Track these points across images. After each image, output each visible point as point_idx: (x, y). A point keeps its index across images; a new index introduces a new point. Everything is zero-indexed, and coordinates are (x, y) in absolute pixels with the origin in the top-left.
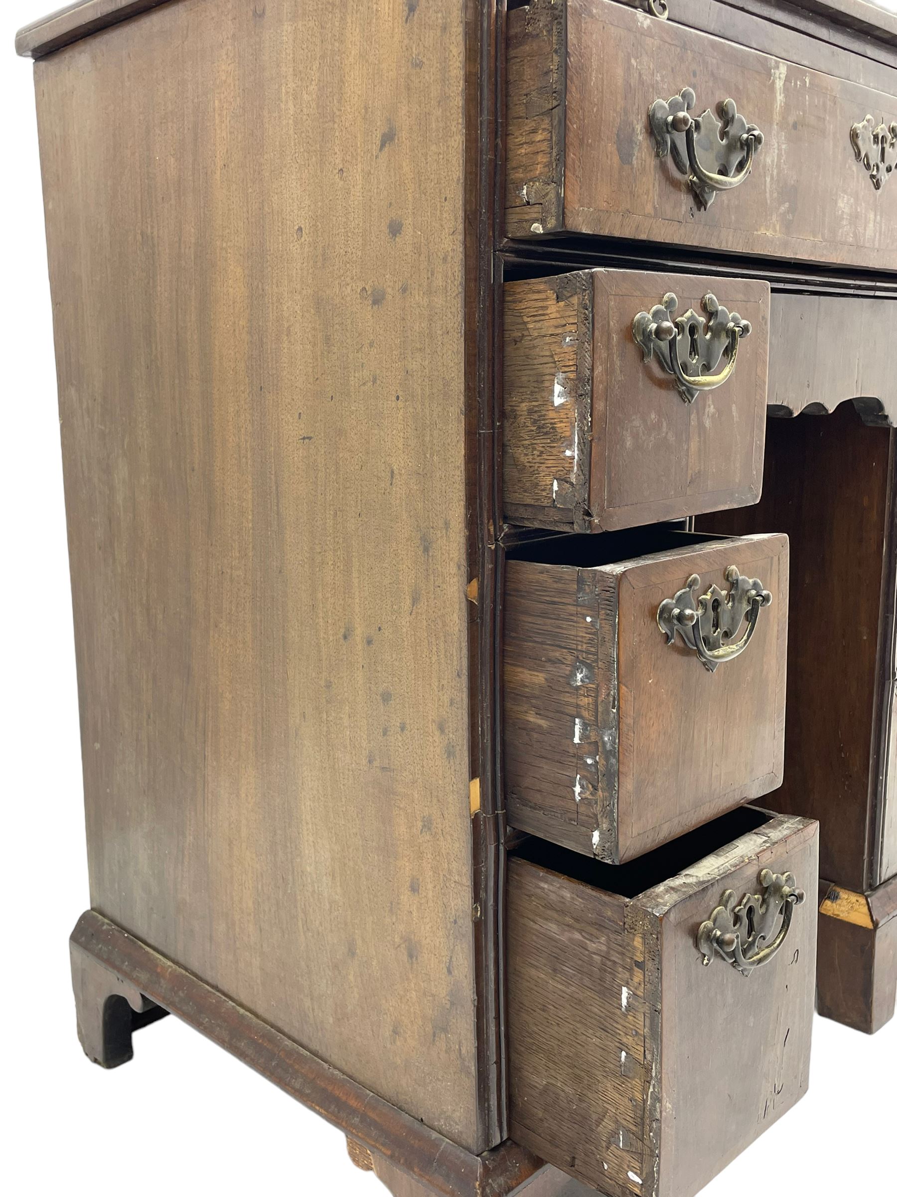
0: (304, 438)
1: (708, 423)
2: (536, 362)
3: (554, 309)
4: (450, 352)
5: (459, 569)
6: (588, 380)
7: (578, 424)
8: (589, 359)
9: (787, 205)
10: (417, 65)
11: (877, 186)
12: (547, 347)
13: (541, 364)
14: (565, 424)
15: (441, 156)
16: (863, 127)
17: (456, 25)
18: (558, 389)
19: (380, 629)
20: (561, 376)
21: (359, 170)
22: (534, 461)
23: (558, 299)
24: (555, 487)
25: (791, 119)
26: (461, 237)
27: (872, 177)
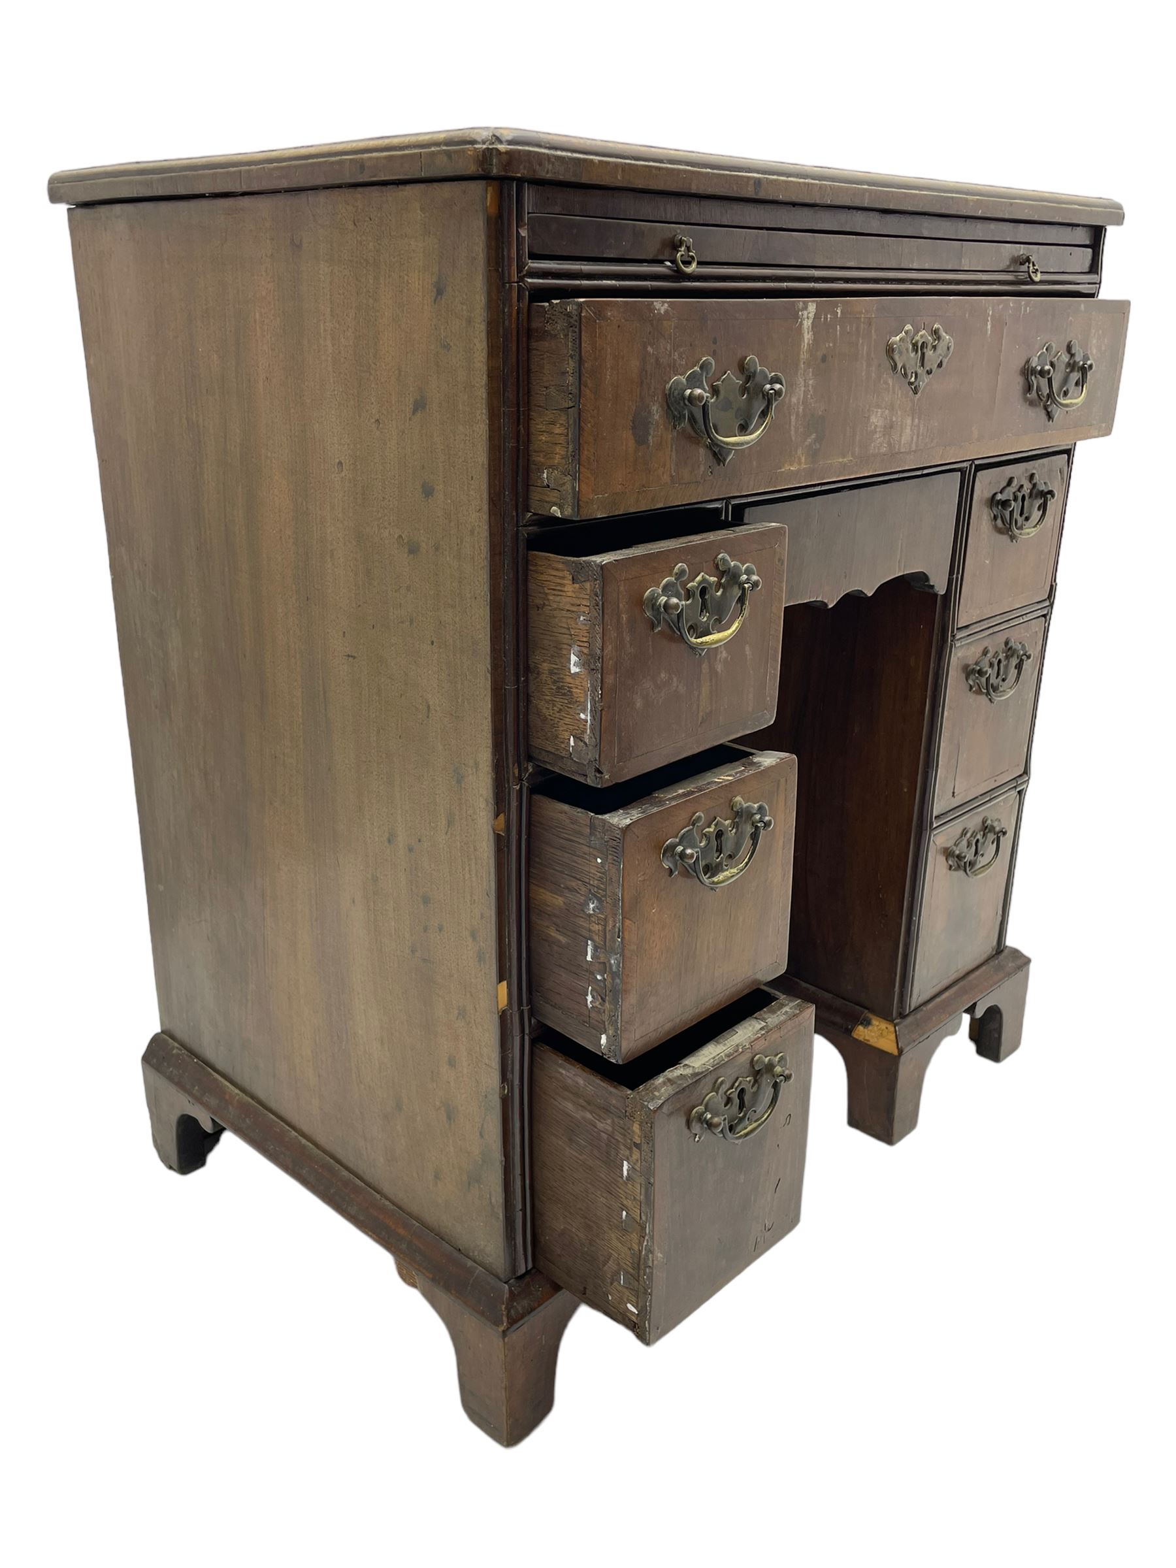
0: (349, 656)
1: (719, 668)
2: (555, 630)
3: (570, 588)
4: (477, 615)
5: (487, 805)
6: (599, 658)
7: (591, 694)
8: (599, 641)
9: (813, 436)
10: (445, 347)
11: (915, 392)
12: (564, 620)
13: (560, 633)
14: (579, 691)
15: (468, 438)
16: (900, 340)
17: (479, 321)
18: (573, 658)
19: (420, 841)
20: (576, 648)
21: (395, 426)
22: (554, 716)
23: (574, 580)
24: (572, 743)
25: (819, 354)
26: (485, 517)
27: (911, 384)
